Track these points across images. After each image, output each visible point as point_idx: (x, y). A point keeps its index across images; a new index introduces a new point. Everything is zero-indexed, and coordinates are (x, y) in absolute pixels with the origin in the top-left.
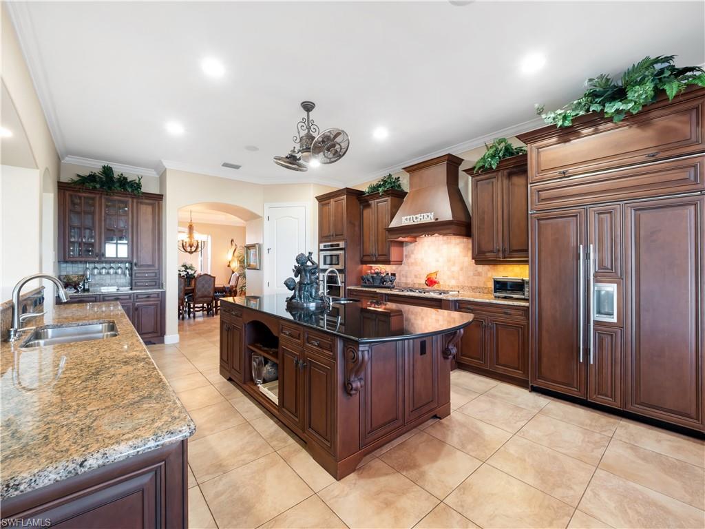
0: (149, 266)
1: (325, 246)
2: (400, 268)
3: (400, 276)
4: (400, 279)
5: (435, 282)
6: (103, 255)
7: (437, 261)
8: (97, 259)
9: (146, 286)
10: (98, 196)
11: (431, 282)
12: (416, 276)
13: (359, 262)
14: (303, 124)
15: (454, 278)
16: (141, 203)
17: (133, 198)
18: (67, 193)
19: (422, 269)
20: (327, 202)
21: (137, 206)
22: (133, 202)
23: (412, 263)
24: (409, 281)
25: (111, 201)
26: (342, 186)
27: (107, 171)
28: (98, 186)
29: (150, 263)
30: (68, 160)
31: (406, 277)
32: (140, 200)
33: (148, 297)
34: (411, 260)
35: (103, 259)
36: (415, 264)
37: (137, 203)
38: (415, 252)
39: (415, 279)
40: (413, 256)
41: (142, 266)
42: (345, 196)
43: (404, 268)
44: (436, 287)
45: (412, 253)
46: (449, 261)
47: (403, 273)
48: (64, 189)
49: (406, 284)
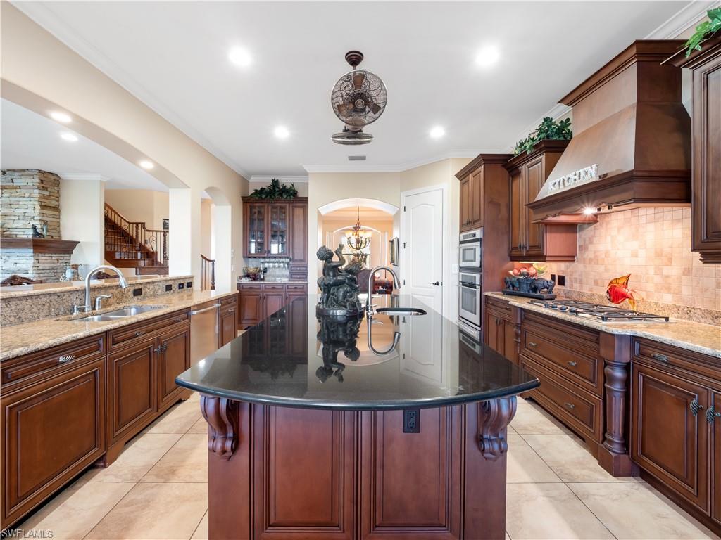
0: (301, 261)
1: (464, 237)
2: (572, 266)
3: (571, 281)
4: (571, 286)
5: (624, 296)
6: (269, 252)
7: (635, 255)
8: (266, 255)
9: (297, 278)
10: (266, 205)
11: (616, 294)
12: (596, 283)
13: (508, 258)
14: (349, 83)
15: (669, 289)
16: (296, 207)
17: (289, 203)
18: (248, 205)
19: (607, 270)
20: (466, 179)
21: (293, 209)
22: (289, 206)
23: (591, 260)
24: (586, 290)
25: (276, 207)
26: (475, 155)
27: (275, 183)
28: (263, 196)
29: (302, 258)
30: (253, 180)
31: (581, 282)
32: (295, 205)
33: (296, 288)
34: (589, 254)
35: (270, 255)
36: (595, 260)
37: (293, 207)
38: (595, 240)
39: (595, 287)
40: (591, 247)
41: (296, 261)
42: (482, 167)
43: (577, 267)
44: (626, 304)
45: (591, 242)
46: (659, 254)
47: (576, 275)
48: (246, 200)
49: (580, 294)
